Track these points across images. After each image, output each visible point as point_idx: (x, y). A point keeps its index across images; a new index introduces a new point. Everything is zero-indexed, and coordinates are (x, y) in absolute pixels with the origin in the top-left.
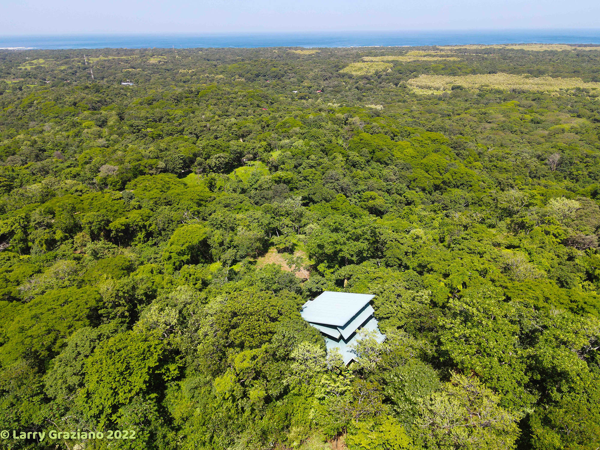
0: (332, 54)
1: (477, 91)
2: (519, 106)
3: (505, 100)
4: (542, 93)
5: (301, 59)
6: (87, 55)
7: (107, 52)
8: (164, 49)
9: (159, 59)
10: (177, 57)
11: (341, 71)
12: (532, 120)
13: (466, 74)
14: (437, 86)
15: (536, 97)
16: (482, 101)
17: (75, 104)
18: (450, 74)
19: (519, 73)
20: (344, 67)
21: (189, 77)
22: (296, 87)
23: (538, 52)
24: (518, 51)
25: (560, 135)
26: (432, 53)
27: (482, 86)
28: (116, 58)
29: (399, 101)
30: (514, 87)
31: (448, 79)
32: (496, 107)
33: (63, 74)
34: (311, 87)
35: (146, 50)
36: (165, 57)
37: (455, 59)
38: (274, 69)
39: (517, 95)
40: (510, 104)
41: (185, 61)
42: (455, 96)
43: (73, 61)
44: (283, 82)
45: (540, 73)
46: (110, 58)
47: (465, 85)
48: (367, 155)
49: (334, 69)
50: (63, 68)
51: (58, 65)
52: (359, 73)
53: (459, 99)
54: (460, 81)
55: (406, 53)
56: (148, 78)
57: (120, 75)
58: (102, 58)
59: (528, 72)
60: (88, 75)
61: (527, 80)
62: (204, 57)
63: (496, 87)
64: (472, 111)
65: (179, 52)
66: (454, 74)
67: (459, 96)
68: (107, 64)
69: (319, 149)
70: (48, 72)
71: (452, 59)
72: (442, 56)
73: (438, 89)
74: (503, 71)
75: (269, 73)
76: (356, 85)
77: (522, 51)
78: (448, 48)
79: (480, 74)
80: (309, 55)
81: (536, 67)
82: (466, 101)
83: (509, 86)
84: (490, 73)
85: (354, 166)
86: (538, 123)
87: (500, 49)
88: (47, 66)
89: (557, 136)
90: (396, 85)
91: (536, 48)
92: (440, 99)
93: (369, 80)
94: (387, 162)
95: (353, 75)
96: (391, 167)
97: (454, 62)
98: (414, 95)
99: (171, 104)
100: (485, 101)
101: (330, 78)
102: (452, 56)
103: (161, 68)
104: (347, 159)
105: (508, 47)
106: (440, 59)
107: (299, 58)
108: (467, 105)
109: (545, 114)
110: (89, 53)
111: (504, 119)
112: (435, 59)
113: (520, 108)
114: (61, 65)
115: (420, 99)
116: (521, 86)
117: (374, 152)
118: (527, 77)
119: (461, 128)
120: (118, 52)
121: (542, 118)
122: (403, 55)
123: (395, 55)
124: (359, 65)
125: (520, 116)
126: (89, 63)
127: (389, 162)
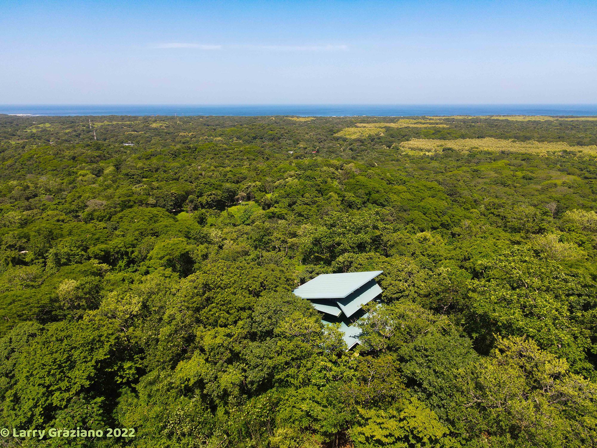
0: (327, 121)
1: (467, 152)
2: (510, 165)
3: (494, 160)
4: (531, 155)
5: (297, 125)
6: (92, 121)
7: (111, 118)
8: (166, 117)
9: (161, 124)
10: (178, 122)
11: (336, 135)
12: (524, 177)
13: (456, 138)
14: (428, 148)
15: (525, 157)
16: (473, 161)
17: (74, 158)
18: (440, 139)
19: (506, 138)
20: (338, 131)
21: (188, 139)
22: (292, 148)
23: (522, 122)
24: (502, 121)
25: (553, 190)
26: (423, 121)
27: (472, 148)
28: (120, 123)
29: (392, 160)
30: (503, 149)
31: (439, 142)
32: (487, 166)
33: (67, 136)
34: (306, 148)
35: (150, 117)
36: (167, 123)
37: (445, 126)
38: (271, 132)
39: (506, 156)
40: (500, 163)
41: (185, 126)
42: (446, 156)
43: (78, 125)
44: (279, 143)
45: (526, 139)
46: (114, 123)
47: (455, 147)
48: (363, 196)
49: (329, 133)
50: (67, 131)
51: (63, 129)
52: (354, 137)
53: (450, 159)
54: (450, 144)
55: (397, 121)
56: (149, 139)
57: (121, 137)
58: (106, 123)
59: (515, 137)
60: (91, 137)
61: (515, 144)
62: (204, 122)
63: (486, 149)
64: (464, 168)
65: (181, 119)
66: (444, 138)
67: (450, 157)
68: (110, 128)
69: (314, 189)
70: (52, 134)
71: (441, 126)
72: (430, 124)
73: (429, 151)
74: (491, 136)
75: (266, 135)
76: (350, 147)
77: (507, 120)
78: (437, 118)
79: (469, 138)
80: (305, 122)
81: (522, 134)
82: (458, 160)
83: (498, 149)
84: (478, 138)
85: (350, 207)
86: (530, 179)
87: (486, 119)
88: (52, 129)
89: (550, 190)
90: (389, 147)
91: (520, 119)
92: (432, 158)
93: (363, 142)
94: (384, 203)
95: (347, 139)
96: (388, 208)
97: (444, 128)
98: (407, 156)
99: (169, 159)
100: (476, 161)
101: (325, 140)
102: (441, 124)
103: (163, 132)
104: (343, 200)
105: (493, 118)
106: (429, 126)
107: (295, 124)
108: (459, 163)
109: (536, 172)
110: (94, 119)
111: (496, 175)
112: (425, 126)
113: (511, 167)
114: (67, 128)
115: (412, 159)
116: (509, 149)
117: (370, 194)
118: (514, 142)
119: (455, 182)
120: (123, 118)
121: (533, 175)
122: (395, 123)
123: (387, 122)
124: (352, 130)
125: (512, 173)
126: (93, 127)
127: (386, 203)
